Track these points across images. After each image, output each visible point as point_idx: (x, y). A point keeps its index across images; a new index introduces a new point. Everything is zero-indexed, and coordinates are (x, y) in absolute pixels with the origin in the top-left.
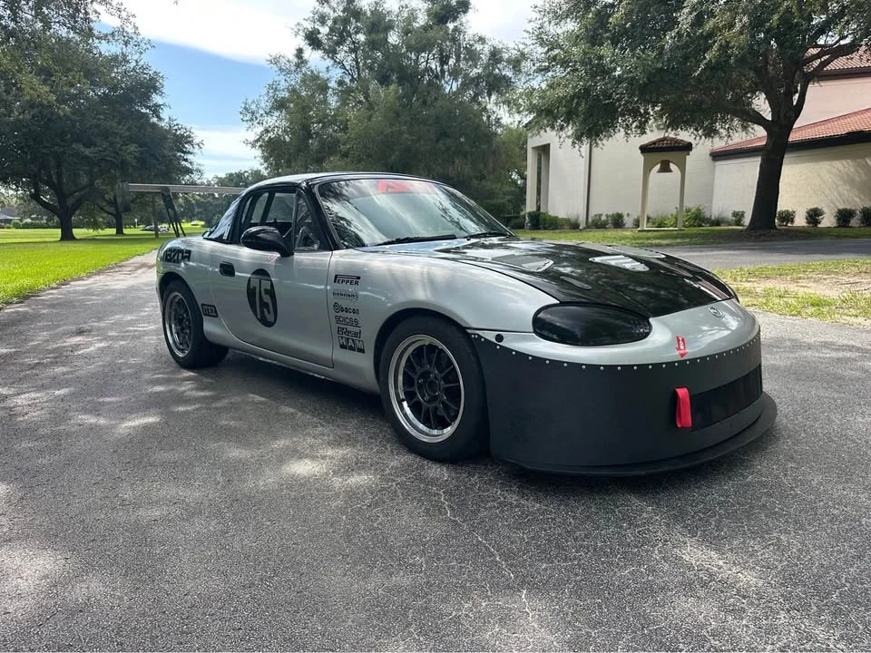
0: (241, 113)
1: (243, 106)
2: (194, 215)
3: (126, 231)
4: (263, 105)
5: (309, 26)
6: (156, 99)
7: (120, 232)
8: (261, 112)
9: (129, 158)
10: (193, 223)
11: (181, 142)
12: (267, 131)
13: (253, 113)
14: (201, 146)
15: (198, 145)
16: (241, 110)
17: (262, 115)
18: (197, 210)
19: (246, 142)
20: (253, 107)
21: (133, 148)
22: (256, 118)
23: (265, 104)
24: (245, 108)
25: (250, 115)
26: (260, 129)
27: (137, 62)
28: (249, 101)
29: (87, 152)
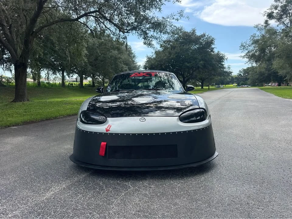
0: (240, 47)
1: (241, 44)
2: (234, 82)
3: (204, 87)
4: (248, 43)
5: (269, 11)
6: (213, 46)
7: (202, 88)
8: (247, 45)
9: (200, 65)
10: (233, 85)
11: (220, 59)
12: (249, 52)
13: (244, 46)
14: (227, 59)
15: (226, 59)
16: (240, 46)
17: (247, 47)
18: (235, 80)
19: (241, 57)
20: (244, 44)
21: (201, 62)
22: (245, 48)
23: (249, 42)
24: (242, 45)
25: (243, 47)
26: (247, 51)
27: (208, 36)
28: (243, 43)
29: (188, 65)
